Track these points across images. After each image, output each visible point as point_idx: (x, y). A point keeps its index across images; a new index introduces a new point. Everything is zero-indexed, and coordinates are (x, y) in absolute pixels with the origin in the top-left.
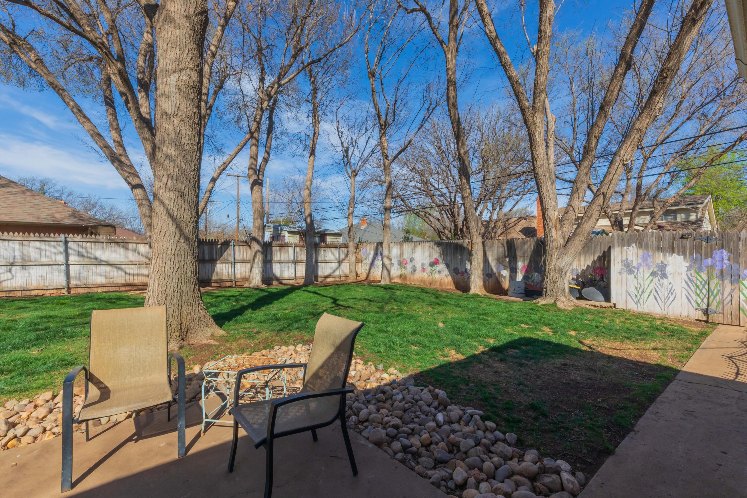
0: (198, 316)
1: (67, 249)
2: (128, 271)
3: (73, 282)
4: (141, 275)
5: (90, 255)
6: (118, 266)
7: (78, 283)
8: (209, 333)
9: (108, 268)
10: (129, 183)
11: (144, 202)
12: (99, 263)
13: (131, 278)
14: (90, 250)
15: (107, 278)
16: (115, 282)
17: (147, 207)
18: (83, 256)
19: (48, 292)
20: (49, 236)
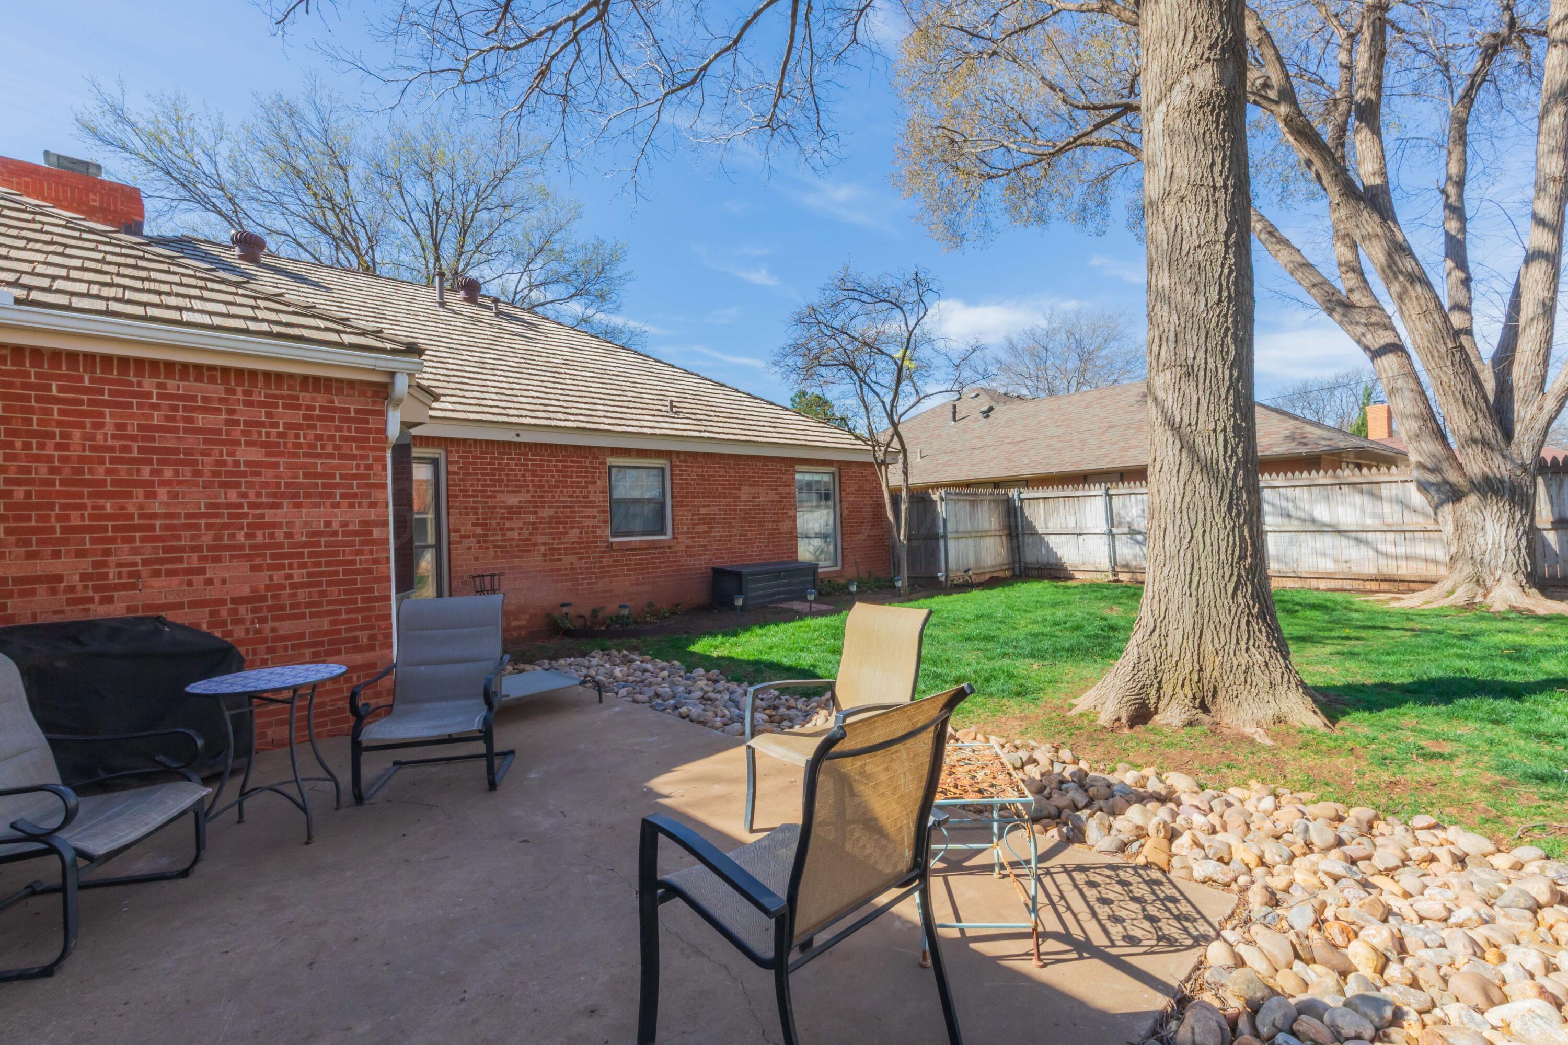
0: (1244, 662)
2: (1382, 548)
3: (1272, 566)
4: (1416, 558)
5: (1301, 514)
6: (1360, 535)
7: (1283, 567)
8: (1270, 713)
9: (1342, 541)
10: (1366, 348)
11: (1400, 383)
12: (1321, 529)
13: (1392, 564)
14: (1300, 504)
15: (1336, 561)
16: (1355, 570)
17: (1407, 394)
18: (1289, 516)
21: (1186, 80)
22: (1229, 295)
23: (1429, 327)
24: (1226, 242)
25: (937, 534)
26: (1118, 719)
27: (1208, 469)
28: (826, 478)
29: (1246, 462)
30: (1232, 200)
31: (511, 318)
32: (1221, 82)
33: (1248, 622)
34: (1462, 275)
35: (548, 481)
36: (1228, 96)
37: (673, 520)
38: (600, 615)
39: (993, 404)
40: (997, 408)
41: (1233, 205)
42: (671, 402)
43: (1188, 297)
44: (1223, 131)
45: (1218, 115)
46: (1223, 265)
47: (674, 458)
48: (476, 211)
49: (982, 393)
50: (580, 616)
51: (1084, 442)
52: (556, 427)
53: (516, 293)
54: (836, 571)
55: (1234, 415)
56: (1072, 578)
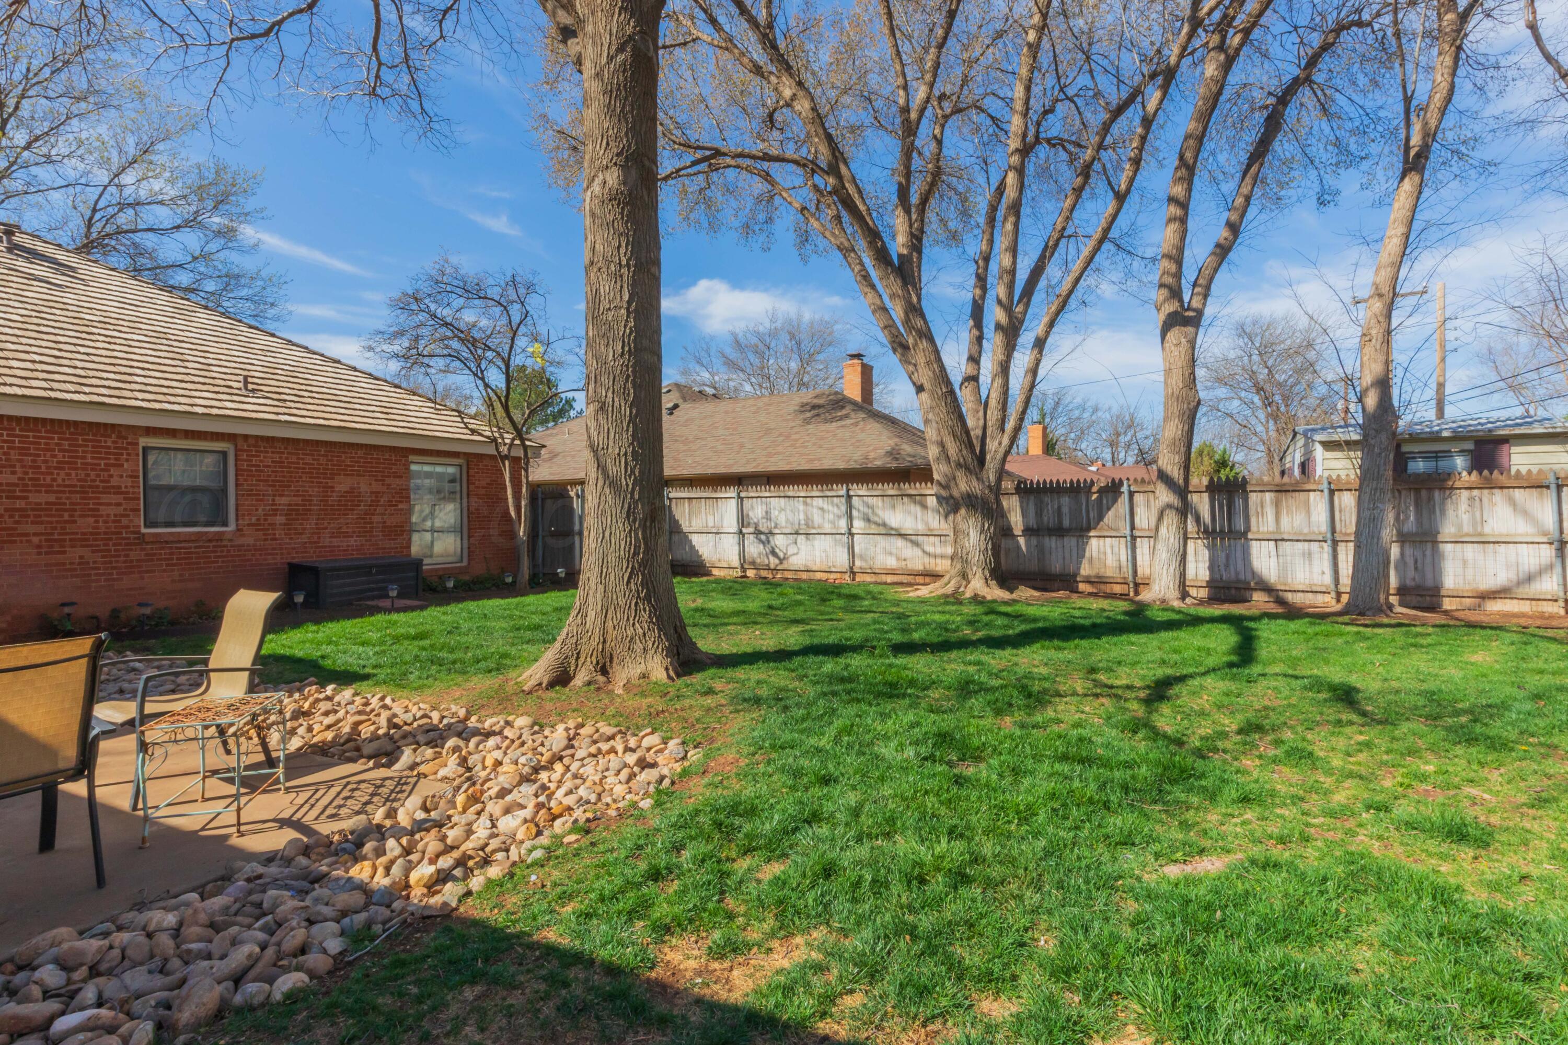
1: (850, 507)
2: (927, 548)
3: (858, 563)
5: (877, 520)
6: (913, 538)
7: (864, 564)
9: (900, 543)
10: (913, 385)
12: (889, 532)
13: (932, 561)
15: (898, 559)
16: (910, 566)
18: (869, 520)
19: (832, 576)
20: (832, 490)
21: (601, 176)
22: (629, 351)
23: (930, 374)
24: (628, 309)
25: (573, 530)
26: (540, 684)
27: (613, 484)
28: (451, 470)
29: (642, 480)
30: (633, 277)
31: (33, 255)
32: (625, 183)
33: (636, 604)
34: (977, 333)
35: (46, 462)
36: (630, 195)
37: (237, 510)
38: (123, 616)
39: (680, 402)
40: (683, 406)
41: (634, 280)
42: (246, 377)
43: (603, 348)
44: (627, 222)
45: (623, 209)
46: (625, 326)
47: (240, 442)
48: (23, 96)
49: (674, 388)
50: (93, 617)
51: (742, 446)
52: (56, 399)
53: (94, 211)
54: (460, 568)
55: (632, 444)
56: (709, 574)
